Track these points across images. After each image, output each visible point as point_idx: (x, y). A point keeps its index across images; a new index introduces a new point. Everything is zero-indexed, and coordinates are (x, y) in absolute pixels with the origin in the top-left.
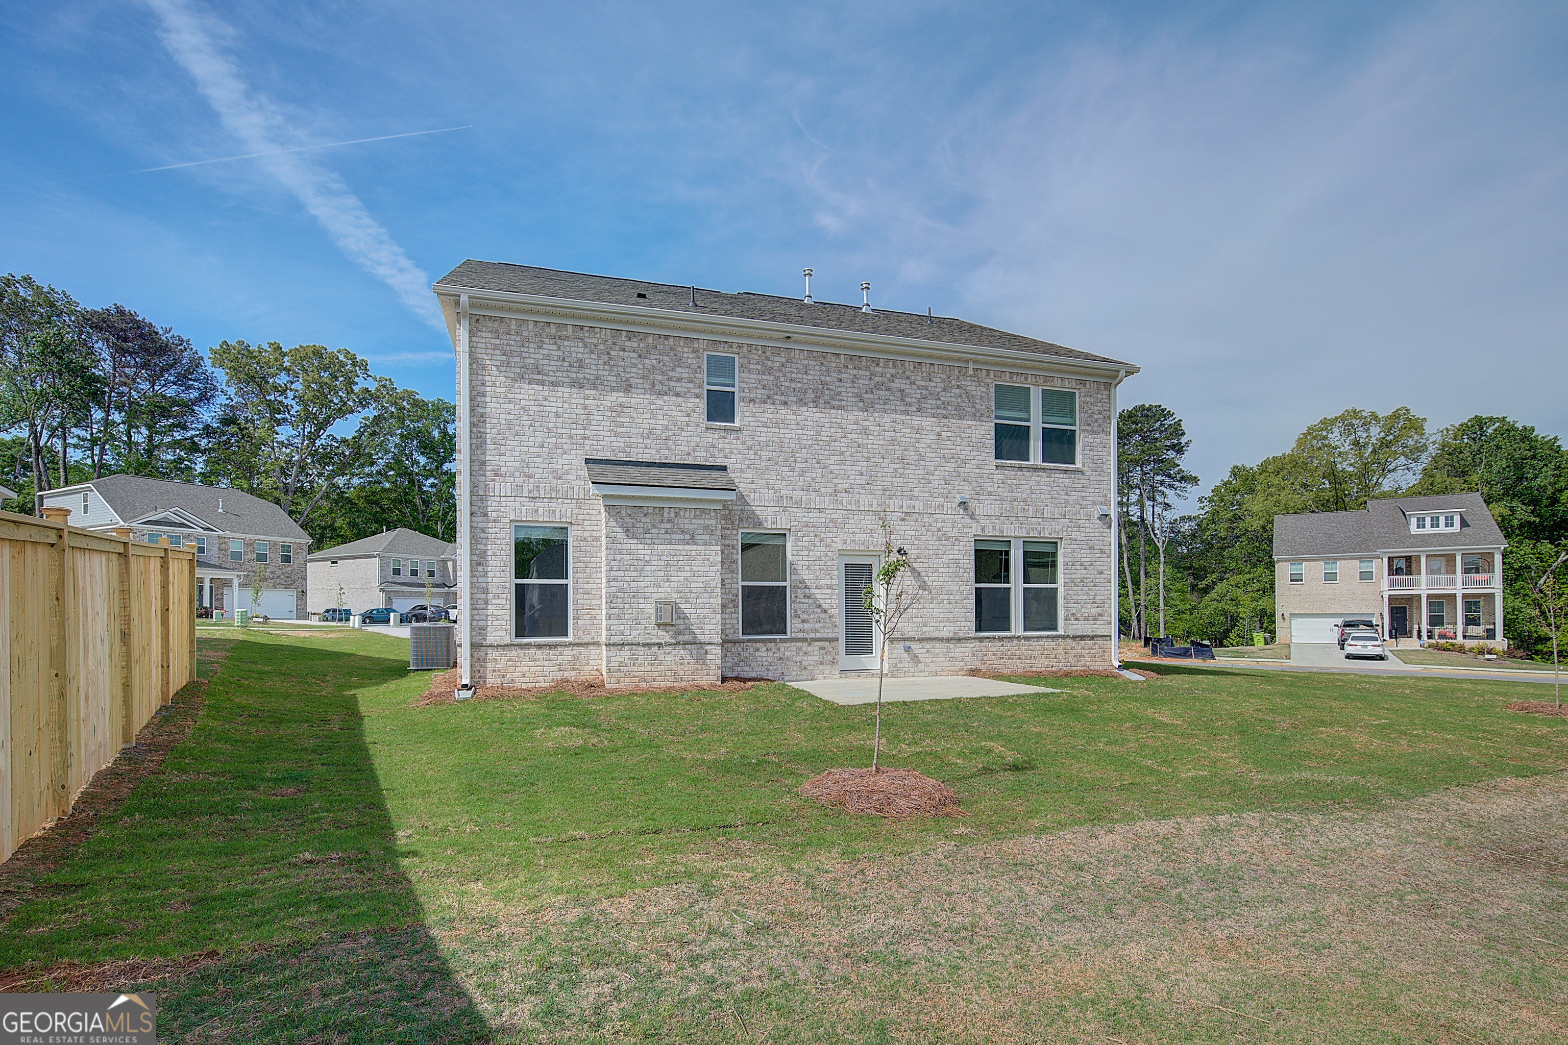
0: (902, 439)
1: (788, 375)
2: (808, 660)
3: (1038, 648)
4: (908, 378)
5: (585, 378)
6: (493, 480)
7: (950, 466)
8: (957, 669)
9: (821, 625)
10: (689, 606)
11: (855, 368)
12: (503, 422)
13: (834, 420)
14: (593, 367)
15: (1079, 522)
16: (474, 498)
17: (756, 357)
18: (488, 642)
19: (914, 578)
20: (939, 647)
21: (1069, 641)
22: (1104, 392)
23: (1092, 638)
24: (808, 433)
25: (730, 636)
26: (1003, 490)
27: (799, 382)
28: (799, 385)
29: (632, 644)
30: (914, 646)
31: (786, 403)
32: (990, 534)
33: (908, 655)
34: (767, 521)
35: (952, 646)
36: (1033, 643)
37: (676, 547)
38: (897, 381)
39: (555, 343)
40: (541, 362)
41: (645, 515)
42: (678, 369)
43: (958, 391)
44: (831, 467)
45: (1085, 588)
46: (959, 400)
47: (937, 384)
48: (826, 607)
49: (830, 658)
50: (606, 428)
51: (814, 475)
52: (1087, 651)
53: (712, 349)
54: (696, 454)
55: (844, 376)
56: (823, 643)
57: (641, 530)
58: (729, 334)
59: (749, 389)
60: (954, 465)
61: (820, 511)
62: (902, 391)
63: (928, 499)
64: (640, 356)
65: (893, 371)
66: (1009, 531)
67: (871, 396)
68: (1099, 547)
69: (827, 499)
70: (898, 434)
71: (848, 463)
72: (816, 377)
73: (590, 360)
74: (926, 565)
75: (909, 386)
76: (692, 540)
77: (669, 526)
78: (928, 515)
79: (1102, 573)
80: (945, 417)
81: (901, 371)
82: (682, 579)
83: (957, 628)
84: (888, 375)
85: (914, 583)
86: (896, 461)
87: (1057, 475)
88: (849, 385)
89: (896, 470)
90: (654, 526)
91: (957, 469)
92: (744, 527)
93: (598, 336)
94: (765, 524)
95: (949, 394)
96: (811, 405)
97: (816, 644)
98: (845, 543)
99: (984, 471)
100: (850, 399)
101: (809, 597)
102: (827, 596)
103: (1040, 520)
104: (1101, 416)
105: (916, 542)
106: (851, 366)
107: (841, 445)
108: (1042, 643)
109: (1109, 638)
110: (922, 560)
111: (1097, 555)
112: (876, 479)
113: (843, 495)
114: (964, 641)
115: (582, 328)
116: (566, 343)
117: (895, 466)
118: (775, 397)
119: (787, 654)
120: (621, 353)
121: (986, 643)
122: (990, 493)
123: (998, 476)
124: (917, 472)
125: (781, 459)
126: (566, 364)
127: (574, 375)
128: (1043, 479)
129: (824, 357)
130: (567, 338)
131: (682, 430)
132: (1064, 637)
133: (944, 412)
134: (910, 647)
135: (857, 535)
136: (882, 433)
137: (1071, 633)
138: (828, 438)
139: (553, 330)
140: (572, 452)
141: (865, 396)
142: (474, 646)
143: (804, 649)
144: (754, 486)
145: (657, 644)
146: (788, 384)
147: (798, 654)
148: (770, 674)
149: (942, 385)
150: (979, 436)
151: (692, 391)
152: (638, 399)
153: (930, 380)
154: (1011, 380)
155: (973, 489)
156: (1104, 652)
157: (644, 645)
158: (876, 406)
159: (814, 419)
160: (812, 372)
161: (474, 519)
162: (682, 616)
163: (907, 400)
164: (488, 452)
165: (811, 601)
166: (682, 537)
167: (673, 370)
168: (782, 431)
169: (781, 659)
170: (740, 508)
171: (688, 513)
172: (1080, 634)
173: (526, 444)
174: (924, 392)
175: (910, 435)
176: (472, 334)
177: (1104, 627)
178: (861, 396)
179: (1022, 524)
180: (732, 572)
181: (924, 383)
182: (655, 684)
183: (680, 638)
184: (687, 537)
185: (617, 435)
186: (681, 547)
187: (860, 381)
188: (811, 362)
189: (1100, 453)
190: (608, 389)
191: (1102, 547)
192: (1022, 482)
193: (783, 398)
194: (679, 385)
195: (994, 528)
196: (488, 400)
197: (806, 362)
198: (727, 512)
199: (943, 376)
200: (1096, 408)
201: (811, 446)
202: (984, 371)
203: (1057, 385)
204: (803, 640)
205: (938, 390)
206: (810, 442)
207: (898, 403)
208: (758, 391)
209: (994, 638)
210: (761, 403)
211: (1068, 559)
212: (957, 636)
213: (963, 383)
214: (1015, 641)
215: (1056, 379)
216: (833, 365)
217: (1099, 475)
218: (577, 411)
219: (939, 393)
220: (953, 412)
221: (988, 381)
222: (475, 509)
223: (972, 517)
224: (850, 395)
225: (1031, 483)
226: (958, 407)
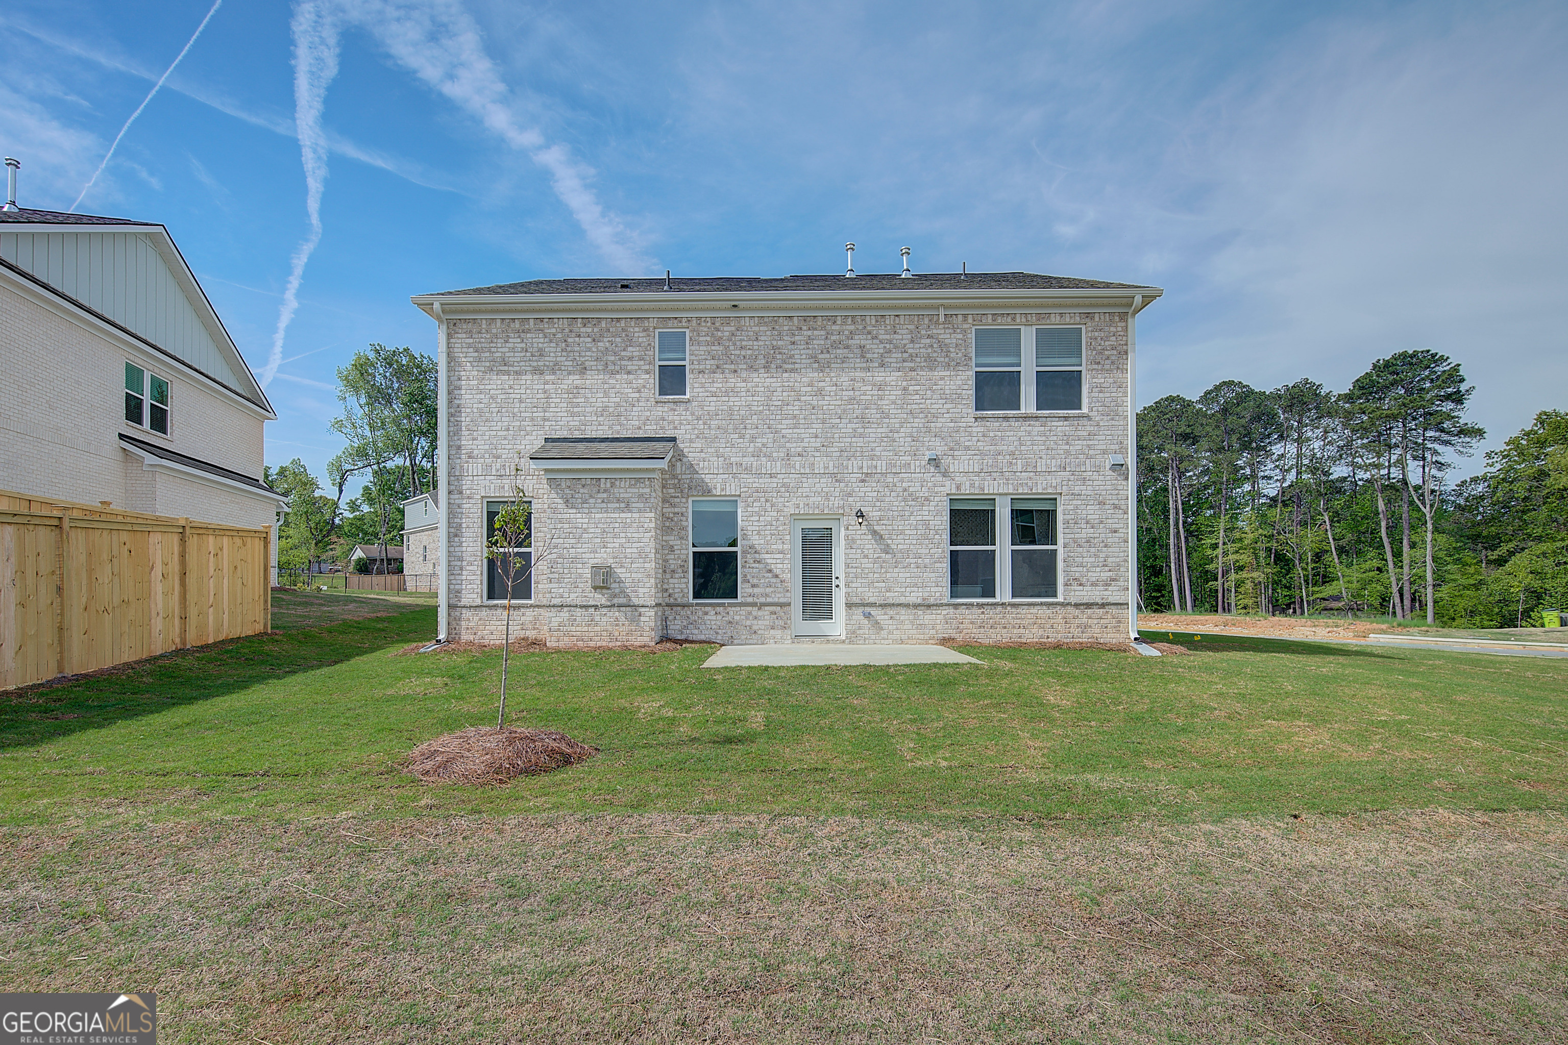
0: (862, 397)
1: (738, 343)
2: (757, 625)
3: (1029, 616)
4: (869, 333)
5: (545, 365)
6: (467, 462)
7: (919, 422)
8: (926, 637)
9: (772, 589)
10: (624, 570)
11: (809, 329)
12: (475, 410)
13: (786, 384)
14: (552, 354)
15: (1085, 474)
16: (452, 478)
17: (706, 329)
18: (462, 603)
19: (876, 541)
20: (904, 615)
21: (1070, 609)
22: (1119, 324)
23: (1103, 606)
24: (759, 399)
25: (679, 600)
26: (984, 444)
27: (749, 349)
28: (749, 352)
29: (570, 606)
30: (874, 611)
31: (735, 371)
32: (968, 492)
33: (869, 621)
34: (716, 489)
35: (920, 612)
36: (1023, 611)
37: (612, 515)
38: (856, 337)
39: (519, 337)
40: (507, 355)
41: (583, 486)
42: (630, 349)
43: (928, 341)
44: (783, 431)
45: (1093, 550)
46: (930, 350)
47: (903, 336)
48: (778, 572)
49: (781, 623)
50: (563, 410)
51: (765, 441)
52: (1095, 621)
53: (661, 326)
54: (647, 427)
55: (797, 338)
56: (774, 608)
57: (580, 500)
58: (678, 310)
59: (698, 361)
60: (923, 421)
61: (771, 476)
62: (862, 347)
63: (892, 457)
64: (594, 340)
65: (852, 327)
66: (991, 488)
67: (828, 356)
68: (1111, 502)
69: (778, 464)
70: (857, 393)
71: (801, 426)
72: (767, 343)
73: (550, 348)
74: (890, 528)
75: (870, 342)
76: (628, 507)
77: (605, 495)
78: (892, 476)
79: (1115, 532)
80: (912, 369)
81: (861, 327)
82: (617, 545)
83: (927, 594)
84: (846, 333)
85: (875, 546)
86: (855, 421)
87: (1053, 424)
88: (802, 347)
89: (855, 430)
90: (591, 497)
91: (926, 425)
92: (693, 496)
93: (556, 326)
94: (714, 491)
95: (917, 346)
96: (762, 371)
97: (766, 608)
98: (798, 507)
99: (960, 424)
100: (803, 361)
101: (759, 562)
102: (778, 561)
103: (1032, 474)
104: (1115, 352)
105: (878, 504)
106: (804, 328)
107: (794, 409)
108: (1034, 610)
109: (1126, 607)
110: (885, 522)
111: (1108, 512)
112: (832, 440)
113: (796, 459)
114: (935, 608)
115: (542, 320)
116: (529, 335)
117: (854, 426)
118: (725, 366)
119: (737, 618)
120: (577, 339)
121: (962, 610)
122: (967, 448)
123: (978, 428)
124: (879, 430)
125: (731, 426)
126: (528, 354)
127: (535, 364)
128: (1036, 429)
129: (776, 321)
130: (529, 331)
131: (634, 406)
132: (1062, 605)
133: (912, 365)
134: (870, 614)
135: (812, 499)
136: (840, 393)
137: (1073, 600)
138: (780, 403)
139: (517, 325)
140: (534, 433)
141: (820, 356)
142: (451, 607)
143: (754, 613)
144: (703, 455)
145: (593, 606)
146: (738, 352)
147: (747, 619)
148: (719, 637)
149: (909, 336)
150: (954, 387)
151: (643, 368)
152: (593, 379)
153: (895, 333)
154: (995, 323)
155: (946, 445)
156: (1120, 622)
157: (582, 607)
158: (833, 365)
159: (765, 385)
160: (763, 338)
161: (452, 496)
162: (618, 580)
163: (868, 356)
164: (463, 438)
165: (761, 566)
166: (618, 505)
167: (624, 350)
168: (731, 399)
169: (730, 622)
170: (689, 476)
171: (623, 483)
172: (1084, 601)
173: (494, 428)
174: (888, 346)
175: (871, 393)
176: (449, 336)
177: (1119, 593)
178: (816, 357)
179: (1007, 480)
180: (682, 538)
181: (888, 337)
182: (592, 644)
183: (616, 601)
184: (623, 505)
185: (573, 415)
186: (617, 515)
187: (815, 342)
188: (762, 328)
189: (1113, 395)
190: (565, 373)
191: (1116, 502)
192: (1008, 434)
193: (733, 367)
194: (630, 363)
195: (972, 486)
196: (463, 392)
197: (757, 329)
198: (676, 481)
199: (909, 327)
200: (1107, 343)
201: (762, 412)
202: (960, 317)
203: (1055, 322)
204: (753, 605)
205: (904, 342)
206: (761, 408)
207: (858, 360)
208: (707, 362)
209: (972, 605)
210: (710, 373)
211: (1069, 517)
212: (927, 602)
213: (935, 331)
214: (999, 609)
215: (1052, 316)
216: (786, 328)
217: (1112, 419)
218: (538, 396)
219: (905, 345)
220: (922, 364)
221: (965, 326)
222: (452, 488)
223: (945, 474)
224: (804, 357)
225: (1020, 434)
226: (928, 358)
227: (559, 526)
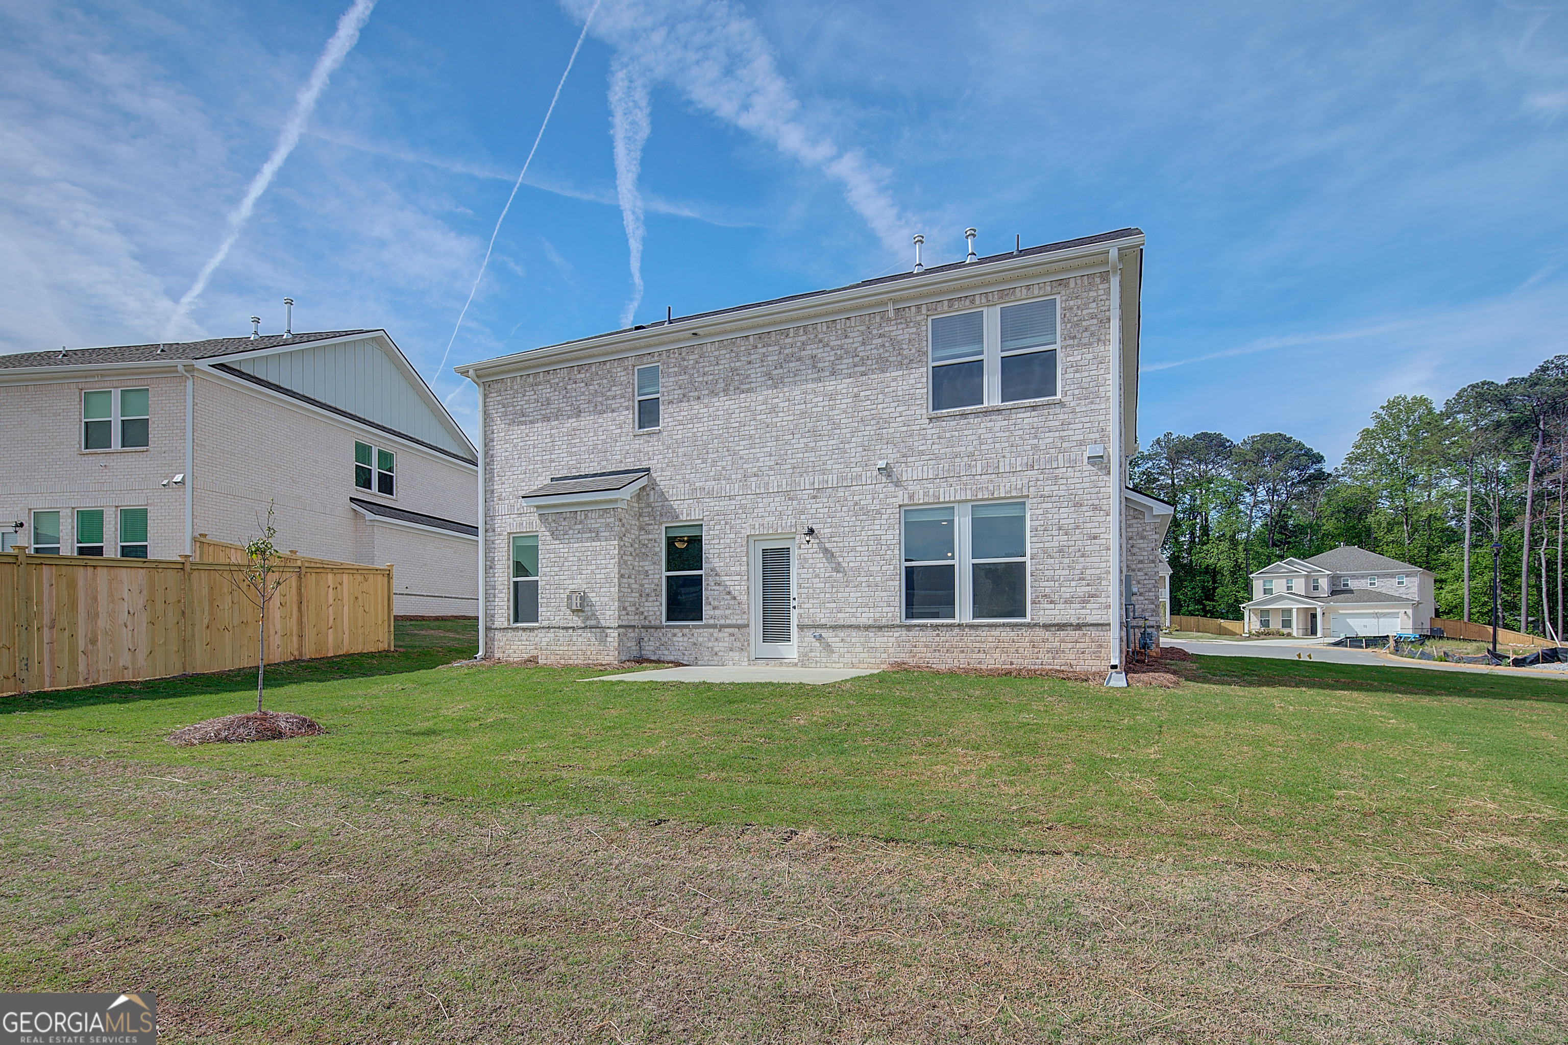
0: (814, 410)
1: (701, 370)
2: (720, 646)
3: (990, 639)
4: (820, 341)
5: (551, 413)
6: (498, 504)
7: (870, 429)
8: (878, 661)
9: (730, 611)
10: (594, 594)
11: (764, 346)
12: (503, 458)
13: (743, 405)
14: (556, 402)
15: (1057, 471)
16: (488, 518)
17: (674, 361)
18: (495, 626)
19: (827, 559)
20: (856, 637)
21: (1039, 632)
22: (1100, 287)
23: (1079, 627)
24: (719, 422)
25: (653, 622)
26: (940, 446)
27: (711, 374)
28: (711, 377)
29: (555, 628)
30: (825, 634)
31: (699, 398)
32: (921, 501)
33: (820, 643)
34: (682, 514)
35: (871, 634)
36: (983, 633)
37: (586, 544)
38: (808, 347)
39: (533, 390)
40: (525, 407)
41: (565, 519)
42: (614, 388)
43: (880, 340)
44: (741, 452)
45: (1066, 561)
46: (881, 350)
47: (855, 338)
48: (736, 593)
49: (739, 644)
50: (564, 451)
51: (724, 463)
52: (1070, 645)
53: (638, 363)
54: (627, 460)
55: (753, 357)
56: (733, 629)
57: (562, 532)
58: (650, 346)
59: (668, 392)
60: (874, 428)
61: (731, 498)
62: (813, 357)
63: (843, 470)
64: (586, 385)
65: (804, 338)
66: (947, 495)
67: (781, 371)
68: (1090, 502)
69: (736, 485)
70: (809, 406)
71: (757, 446)
72: (726, 366)
73: (554, 396)
74: (841, 545)
75: (821, 350)
76: (597, 538)
77: (580, 527)
78: (843, 489)
79: (1095, 538)
80: (863, 374)
81: (812, 336)
82: (589, 572)
83: (879, 615)
84: (799, 344)
85: (826, 564)
86: (807, 435)
87: (1019, 416)
88: (757, 366)
89: (806, 444)
90: (570, 528)
91: (878, 432)
92: (666, 522)
93: (559, 376)
94: (681, 516)
95: (869, 347)
96: (722, 394)
97: (726, 630)
98: (754, 528)
99: (914, 427)
100: (759, 380)
101: (719, 584)
102: (736, 583)
103: (993, 476)
104: (1095, 321)
105: (829, 520)
106: (759, 346)
107: (750, 430)
108: (996, 632)
109: (1108, 628)
110: (836, 539)
111: (1086, 514)
112: (785, 457)
113: (752, 479)
114: (886, 629)
115: (548, 372)
116: (540, 387)
117: (806, 440)
118: (690, 394)
119: (700, 639)
120: (574, 385)
121: (915, 632)
122: (922, 453)
123: (932, 430)
124: (830, 442)
125: (695, 453)
126: (539, 404)
127: (544, 412)
128: (999, 424)
129: (734, 343)
130: (539, 384)
131: (617, 441)
132: (1028, 625)
133: (863, 369)
134: (821, 635)
135: (767, 519)
136: (792, 408)
137: (1042, 621)
138: (737, 424)
139: (531, 379)
140: (544, 474)
141: (774, 372)
142: (488, 629)
143: (715, 635)
144: (672, 482)
145: (571, 628)
146: (701, 379)
147: (709, 640)
148: (686, 658)
149: (860, 339)
150: (907, 387)
151: (624, 405)
152: (586, 421)
153: (846, 337)
154: (951, 309)
155: (898, 451)
156: (1101, 646)
157: (564, 628)
158: (786, 380)
159: (725, 408)
160: (722, 362)
161: (488, 534)
162: (590, 604)
163: (820, 365)
164: (495, 483)
165: (721, 588)
166: (589, 535)
167: (609, 390)
168: (696, 425)
169: (695, 644)
170: (661, 504)
171: (594, 514)
172: (1056, 622)
173: (516, 473)
174: (839, 352)
175: (822, 404)
176: (485, 396)
177: (1099, 612)
178: (770, 374)
179: (966, 485)
180: (654, 563)
181: (839, 342)
182: (571, 662)
183: (588, 623)
184: (594, 535)
185: (571, 454)
186: (589, 544)
187: (769, 358)
188: (722, 352)
189: (1092, 373)
190: (565, 417)
191: (1097, 502)
192: (966, 432)
193: (696, 394)
194: (614, 402)
195: (926, 494)
196: (495, 443)
197: (717, 353)
198: (650, 509)
199: (860, 328)
200: (1085, 312)
201: (721, 435)
202: (913, 309)
203: (1022, 297)
204: (714, 626)
205: (855, 345)
206: (721, 432)
207: (810, 372)
208: (676, 392)
209: (925, 626)
210: (678, 402)
211: (1037, 523)
212: (877, 624)
213: (887, 329)
214: (956, 630)
215: (1018, 290)
216: (743, 348)
217: (1092, 403)
218: (547, 441)
219: (856, 349)
220: (874, 367)
221: (919, 318)
222: (488, 526)
223: (898, 484)
224: (759, 375)
225: (980, 431)
226: (881, 360)
227: (547, 556)
